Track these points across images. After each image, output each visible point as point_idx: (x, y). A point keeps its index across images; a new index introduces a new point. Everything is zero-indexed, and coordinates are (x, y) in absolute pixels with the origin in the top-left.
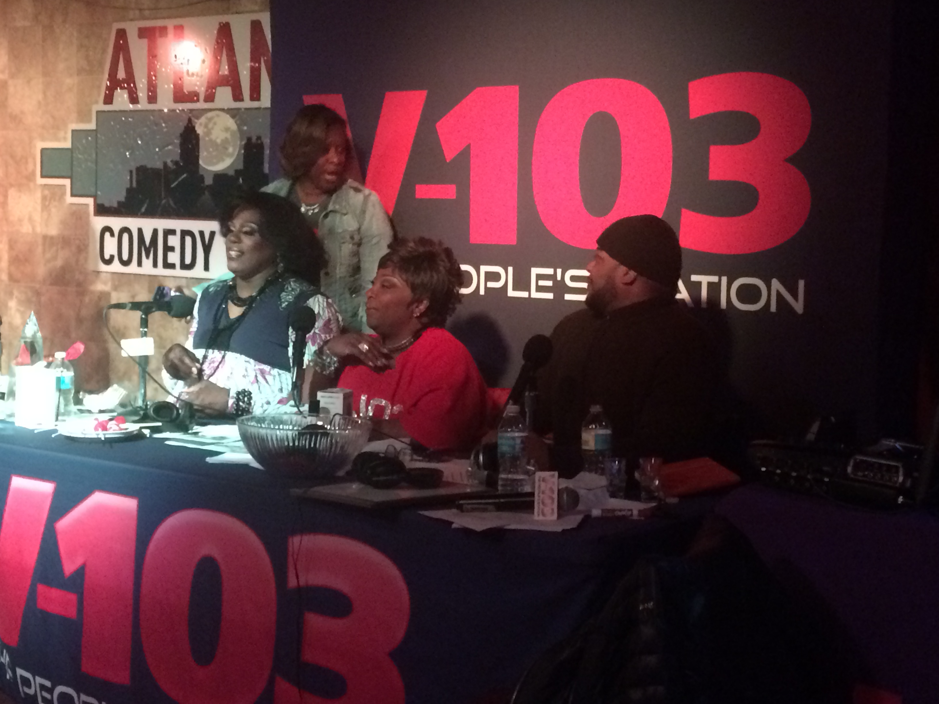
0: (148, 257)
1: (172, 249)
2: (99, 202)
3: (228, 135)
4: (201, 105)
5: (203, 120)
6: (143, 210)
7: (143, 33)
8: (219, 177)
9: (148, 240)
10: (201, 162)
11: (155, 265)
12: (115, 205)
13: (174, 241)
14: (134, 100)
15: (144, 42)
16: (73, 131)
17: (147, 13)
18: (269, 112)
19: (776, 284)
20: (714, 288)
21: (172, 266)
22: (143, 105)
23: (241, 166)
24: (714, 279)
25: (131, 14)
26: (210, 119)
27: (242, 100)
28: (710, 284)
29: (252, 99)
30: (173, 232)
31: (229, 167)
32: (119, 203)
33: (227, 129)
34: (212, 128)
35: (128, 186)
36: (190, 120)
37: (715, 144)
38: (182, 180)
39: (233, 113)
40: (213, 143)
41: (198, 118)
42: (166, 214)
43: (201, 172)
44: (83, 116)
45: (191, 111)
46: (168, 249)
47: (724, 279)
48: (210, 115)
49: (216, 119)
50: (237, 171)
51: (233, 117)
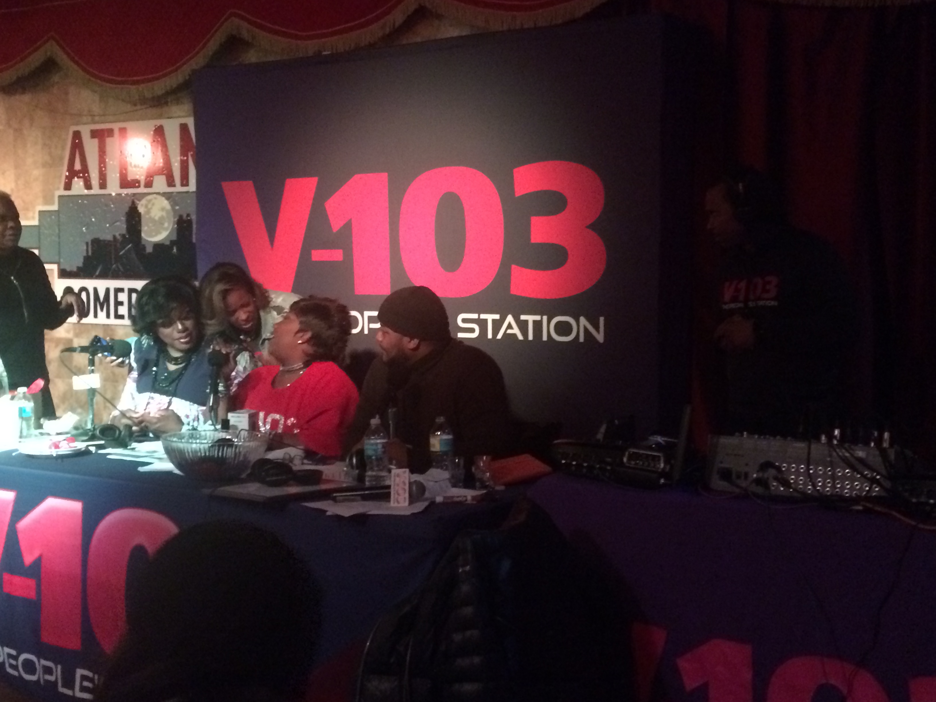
0: (102, 310)
1: (121, 303)
2: (62, 267)
3: (164, 214)
4: (142, 190)
5: (144, 202)
6: (97, 273)
7: (94, 134)
8: (158, 246)
9: (102, 295)
10: (143, 235)
11: (108, 316)
12: (75, 269)
13: (123, 297)
14: (88, 186)
15: (96, 141)
16: (40, 212)
17: (97, 118)
18: (195, 195)
19: (583, 320)
20: (538, 325)
21: (122, 317)
22: (96, 190)
23: (174, 237)
24: (538, 318)
25: (85, 119)
26: (150, 201)
27: (174, 186)
28: (535, 322)
29: (183, 185)
30: (122, 290)
31: (165, 239)
32: (78, 268)
33: (163, 209)
34: (151, 208)
35: (85, 254)
36: (133, 203)
37: (535, 215)
38: (128, 249)
39: (168, 196)
40: (153, 220)
41: (140, 200)
42: (116, 276)
43: (143, 242)
44: (48, 200)
45: (134, 195)
46: (118, 303)
47: (545, 318)
48: (149, 197)
49: (154, 201)
50: (172, 242)
51: (168, 199)
